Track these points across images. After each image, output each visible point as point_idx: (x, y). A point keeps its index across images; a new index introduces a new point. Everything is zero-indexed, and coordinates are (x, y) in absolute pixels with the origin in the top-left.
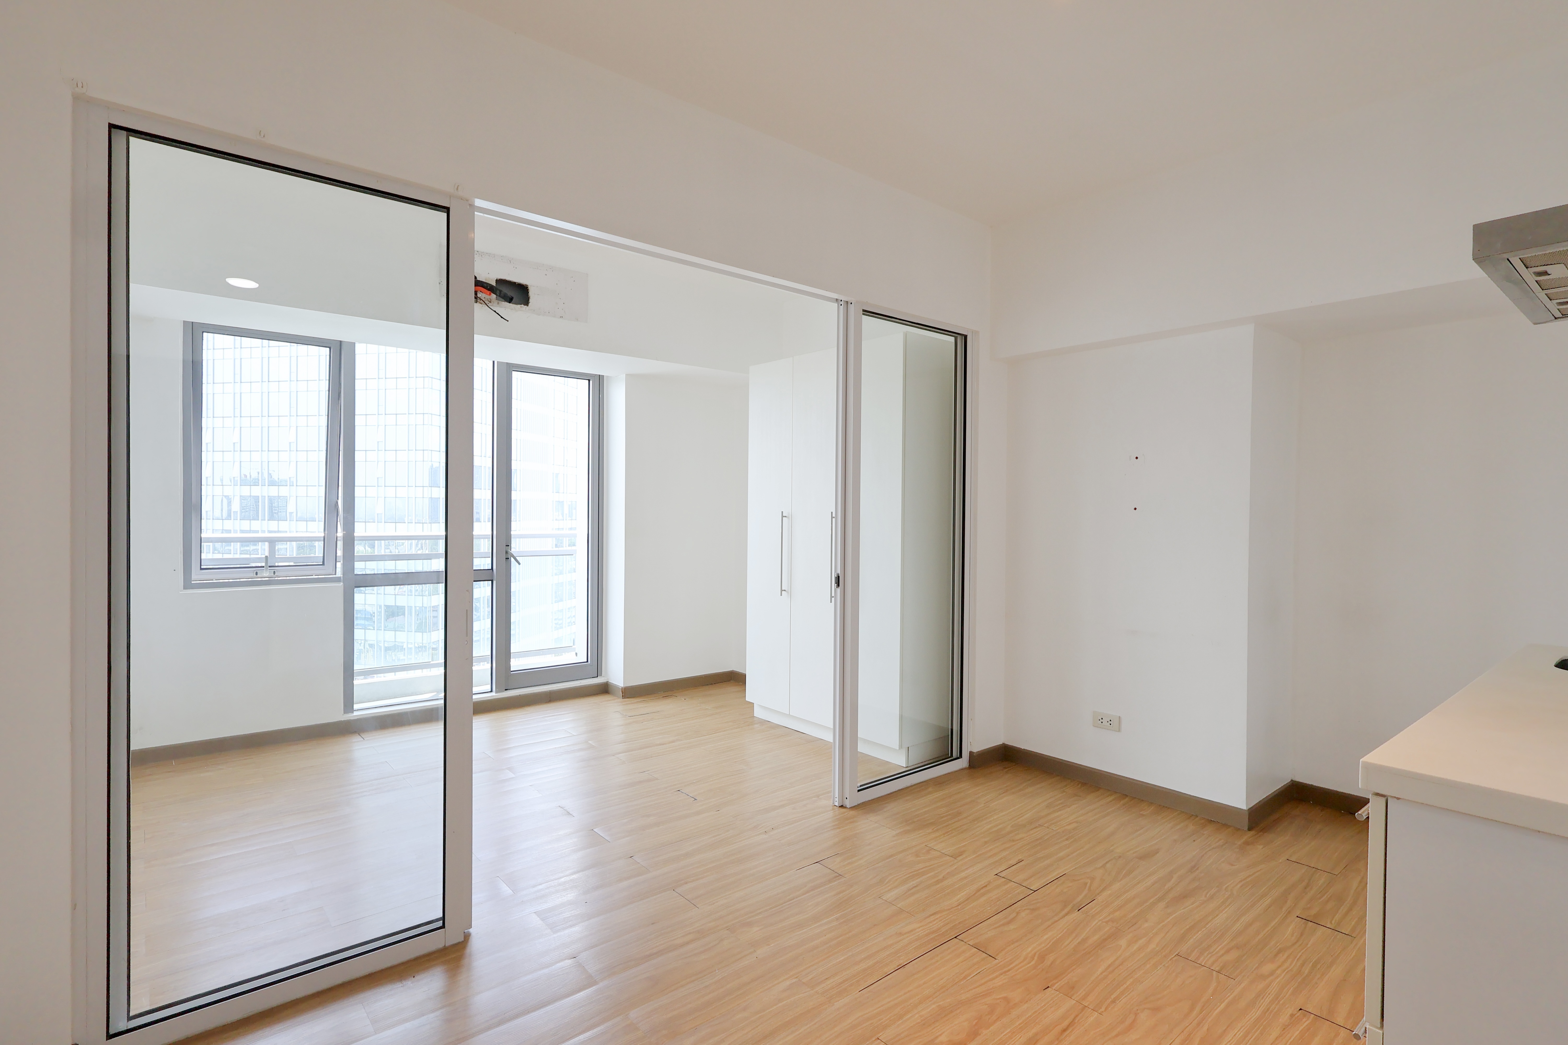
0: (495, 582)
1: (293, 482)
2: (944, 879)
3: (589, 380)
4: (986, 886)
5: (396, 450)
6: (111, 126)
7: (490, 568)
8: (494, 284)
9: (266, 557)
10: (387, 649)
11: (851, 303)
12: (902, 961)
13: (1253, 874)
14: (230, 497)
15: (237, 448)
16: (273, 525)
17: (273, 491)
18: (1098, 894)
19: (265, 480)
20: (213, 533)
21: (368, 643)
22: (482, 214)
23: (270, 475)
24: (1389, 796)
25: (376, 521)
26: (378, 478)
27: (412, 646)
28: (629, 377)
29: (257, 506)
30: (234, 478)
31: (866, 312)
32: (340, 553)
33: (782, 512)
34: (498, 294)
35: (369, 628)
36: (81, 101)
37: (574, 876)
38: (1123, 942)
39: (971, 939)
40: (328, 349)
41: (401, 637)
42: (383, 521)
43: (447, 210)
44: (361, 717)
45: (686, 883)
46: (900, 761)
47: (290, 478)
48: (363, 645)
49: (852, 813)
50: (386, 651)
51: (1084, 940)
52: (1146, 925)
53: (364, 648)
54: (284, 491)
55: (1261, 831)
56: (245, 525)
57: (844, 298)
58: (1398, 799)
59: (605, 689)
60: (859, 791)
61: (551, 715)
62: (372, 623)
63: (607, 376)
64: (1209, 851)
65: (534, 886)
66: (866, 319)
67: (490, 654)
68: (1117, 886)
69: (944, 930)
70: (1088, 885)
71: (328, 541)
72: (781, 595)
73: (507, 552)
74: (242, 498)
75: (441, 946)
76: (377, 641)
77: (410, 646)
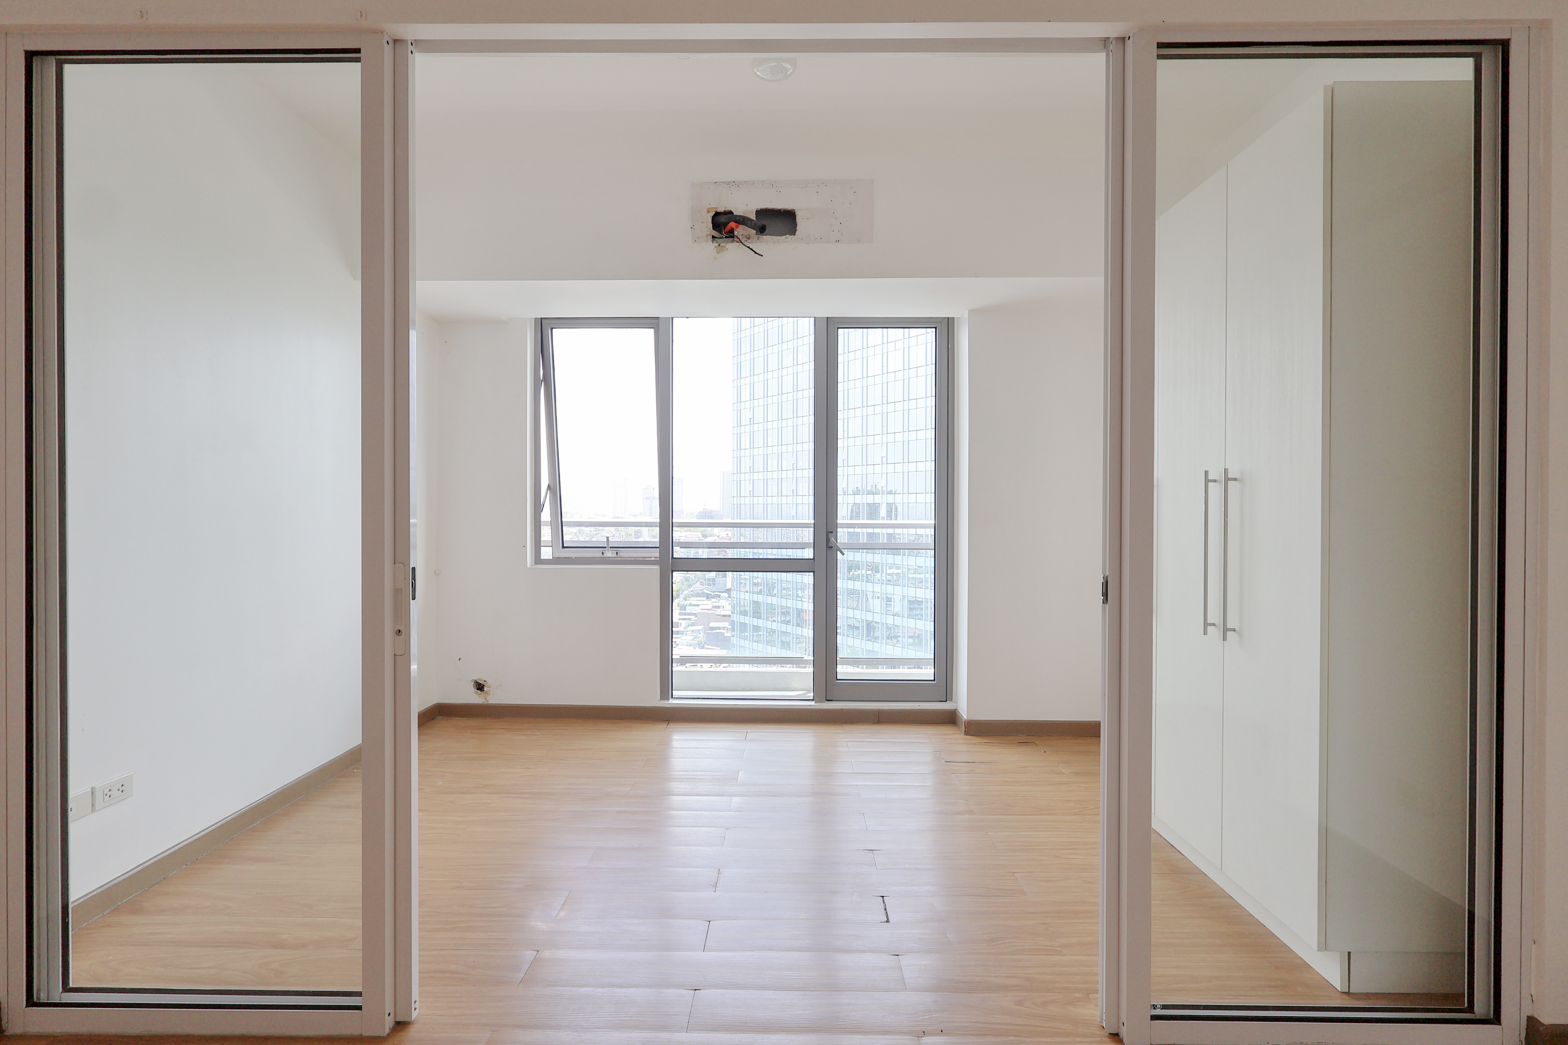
0: (817, 574)
3: (935, 328)
6: (30, 54)
7: (812, 558)
8: (753, 216)
11: (1128, 38)
34: (757, 227)
40: (653, 329)
59: (950, 719)
60: (1154, 1018)
63: (956, 319)
73: (829, 541)
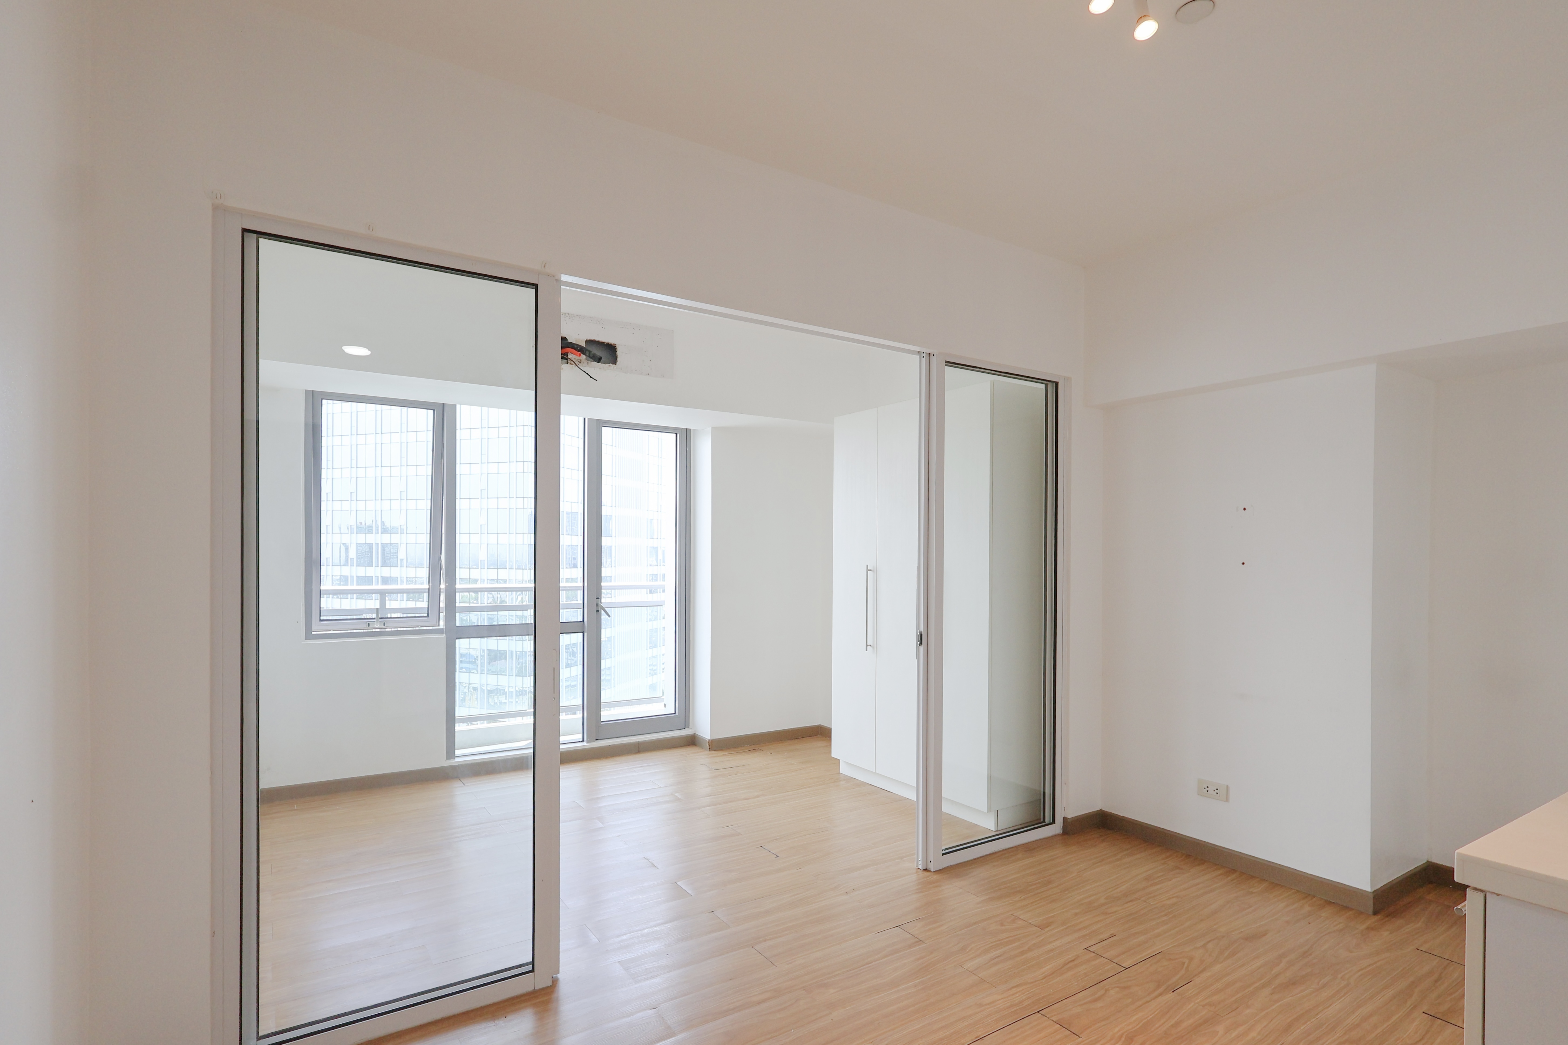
0: (586, 634)
1: (403, 530)
2: (1030, 950)
3: (676, 434)
4: (1073, 960)
5: (498, 498)
6: (244, 231)
7: (582, 620)
8: (584, 345)
9: (377, 609)
10: (490, 692)
11: (934, 355)
12: (980, 1033)
13: (1375, 963)
14: (347, 544)
15: (354, 498)
16: (386, 572)
17: (386, 539)
18: (1196, 975)
19: (378, 527)
20: (332, 585)
21: (472, 686)
22: (568, 288)
23: (382, 522)
24: (1489, 892)
25: (479, 567)
26: (481, 525)
27: (513, 690)
28: (715, 430)
29: (371, 552)
30: (351, 526)
31: (948, 363)
32: (442, 605)
33: (867, 566)
34: (587, 355)
35: (472, 671)
36: (219, 210)
37: (657, 928)
38: (1220, 1029)
39: (1055, 1015)
40: (432, 411)
41: (503, 681)
42: (486, 567)
43: (536, 286)
44: (463, 763)
45: (765, 941)
46: (989, 824)
47: (401, 526)
48: (467, 687)
49: (936, 877)
50: (489, 694)
51: (1177, 1024)
52: (1248, 1011)
53: (469, 691)
54: (395, 539)
55: (1387, 916)
56: (361, 571)
57: (926, 351)
58: (1498, 895)
59: (692, 741)
60: (943, 854)
61: (640, 766)
62: (475, 667)
63: (694, 430)
64: (1325, 935)
65: (619, 936)
66: (949, 370)
67: (581, 703)
68: (1217, 968)
69: (1026, 1003)
70: (1186, 965)
71: (432, 593)
72: (866, 650)
73: (597, 605)
74: (358, 545)
75: (530, 989)
76: (480, 684)
77: (511, 690)
